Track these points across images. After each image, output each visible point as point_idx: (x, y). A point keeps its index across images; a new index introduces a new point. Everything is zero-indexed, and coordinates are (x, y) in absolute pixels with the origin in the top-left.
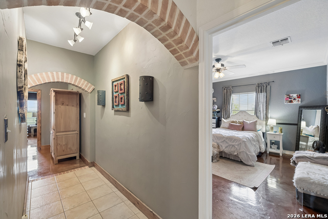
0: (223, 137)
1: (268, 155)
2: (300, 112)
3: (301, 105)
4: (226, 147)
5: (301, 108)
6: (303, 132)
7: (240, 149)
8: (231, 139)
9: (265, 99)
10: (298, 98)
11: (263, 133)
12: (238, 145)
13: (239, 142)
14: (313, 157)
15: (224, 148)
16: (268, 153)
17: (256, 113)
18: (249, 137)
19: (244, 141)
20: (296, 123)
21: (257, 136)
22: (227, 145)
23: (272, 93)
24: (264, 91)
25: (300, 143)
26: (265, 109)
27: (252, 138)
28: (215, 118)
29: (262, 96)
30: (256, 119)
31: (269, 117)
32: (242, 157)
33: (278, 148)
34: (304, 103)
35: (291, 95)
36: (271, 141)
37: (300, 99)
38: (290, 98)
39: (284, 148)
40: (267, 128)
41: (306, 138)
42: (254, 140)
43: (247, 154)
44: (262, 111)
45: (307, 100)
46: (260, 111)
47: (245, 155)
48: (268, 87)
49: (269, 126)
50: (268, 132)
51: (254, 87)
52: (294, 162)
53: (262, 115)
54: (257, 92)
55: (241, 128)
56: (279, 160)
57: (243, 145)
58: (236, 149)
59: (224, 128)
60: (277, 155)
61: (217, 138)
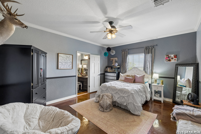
0: (116, 89)
1: (153, 102)
2: (176, 68)
3: (177, 63)
4: (118, 98)
5: (177, 65)
6: (178, 84)
7: (128, 100)
8: (122, 91)
9: (151, 59)
10: (175, 57)
11: (150, 85)
12: (127, 97)
13: (128, 94)
14: (193, 115)
15: (116, 99)
16: (153, 100)
17: (144, 69)
18: (137, 89)
19: (132, 94)
20: (174, 77)
21: (144, 88)
22: (119, 96)
23: (156, 54)
24: (150, 52)
25: (177, 92)
26: (151, 66)
27: (140, 90)
28: (116, 73)
29: (149, 56)
30: (145, 74)
31: (154, 72)
32: (130, 108)
33: (160, 96)
34: (179, 62)
35: (170, 55)
36: (155, 91)
37: (176, 59)
38: (169, 58)
39: (164, 97)
40: (152, 81)
41: (181, 89)
42: (141, 92)
43: (134, 105)
44: (148, 67)
45: (182, 59)
46: (147, 68)
47: (133, 106)
48: (153, 49)
49: (154, 79)
50: (153, 84)
51: (143, 50)
52: (174, 118)
53: (149, 70)
54: (145, 53)
55: (133, 81)
56: (161, 106)
57: (131, 97)
58: (126, 100)
59: (121, 80)
60: (159, 102)
61: (112, 90)
